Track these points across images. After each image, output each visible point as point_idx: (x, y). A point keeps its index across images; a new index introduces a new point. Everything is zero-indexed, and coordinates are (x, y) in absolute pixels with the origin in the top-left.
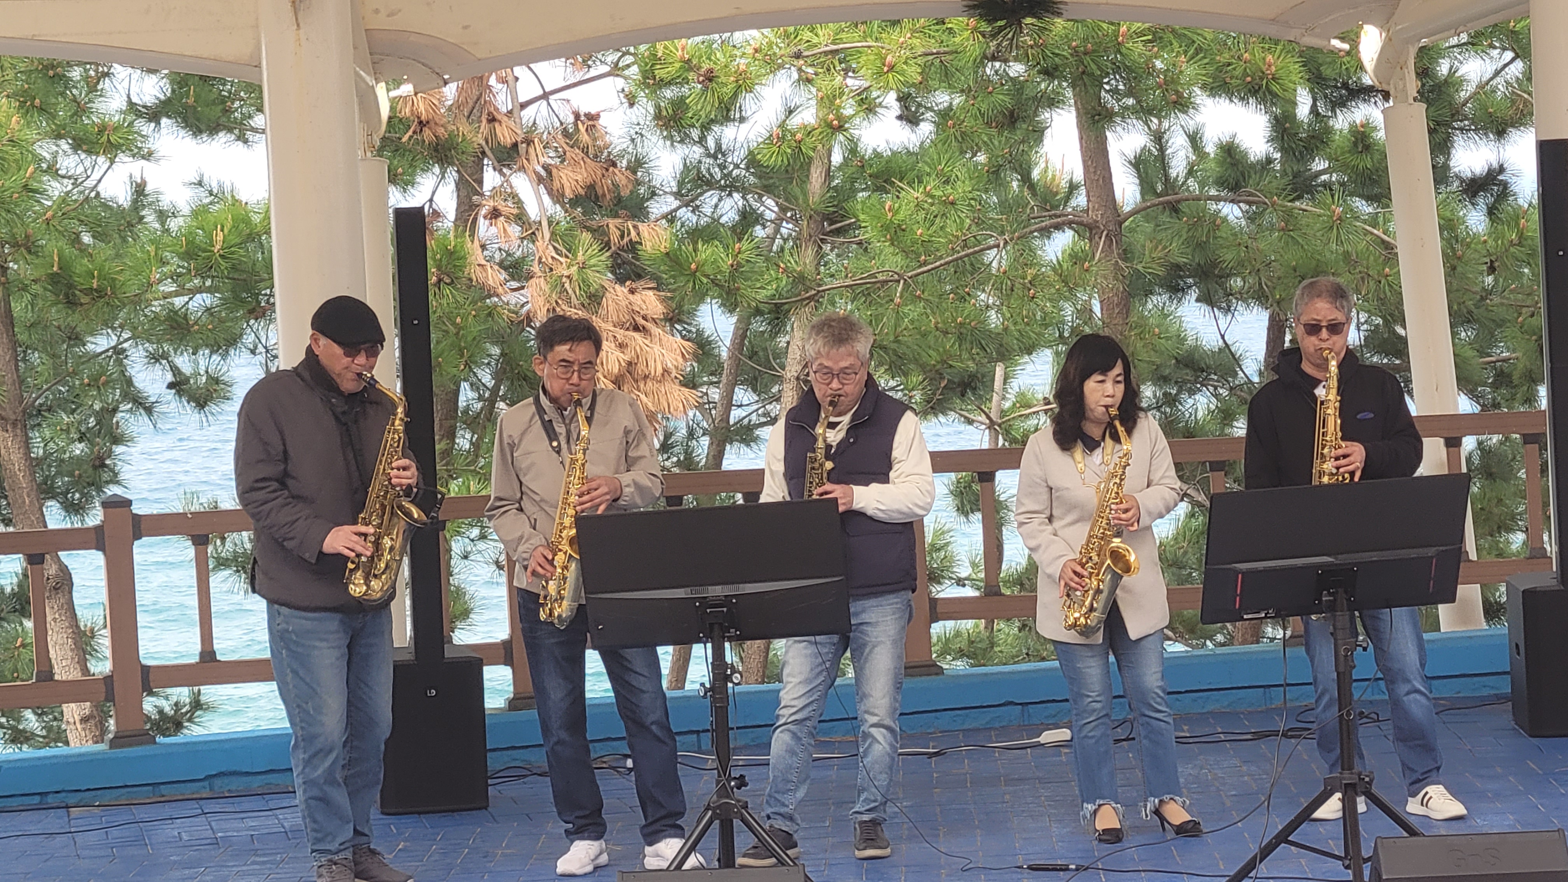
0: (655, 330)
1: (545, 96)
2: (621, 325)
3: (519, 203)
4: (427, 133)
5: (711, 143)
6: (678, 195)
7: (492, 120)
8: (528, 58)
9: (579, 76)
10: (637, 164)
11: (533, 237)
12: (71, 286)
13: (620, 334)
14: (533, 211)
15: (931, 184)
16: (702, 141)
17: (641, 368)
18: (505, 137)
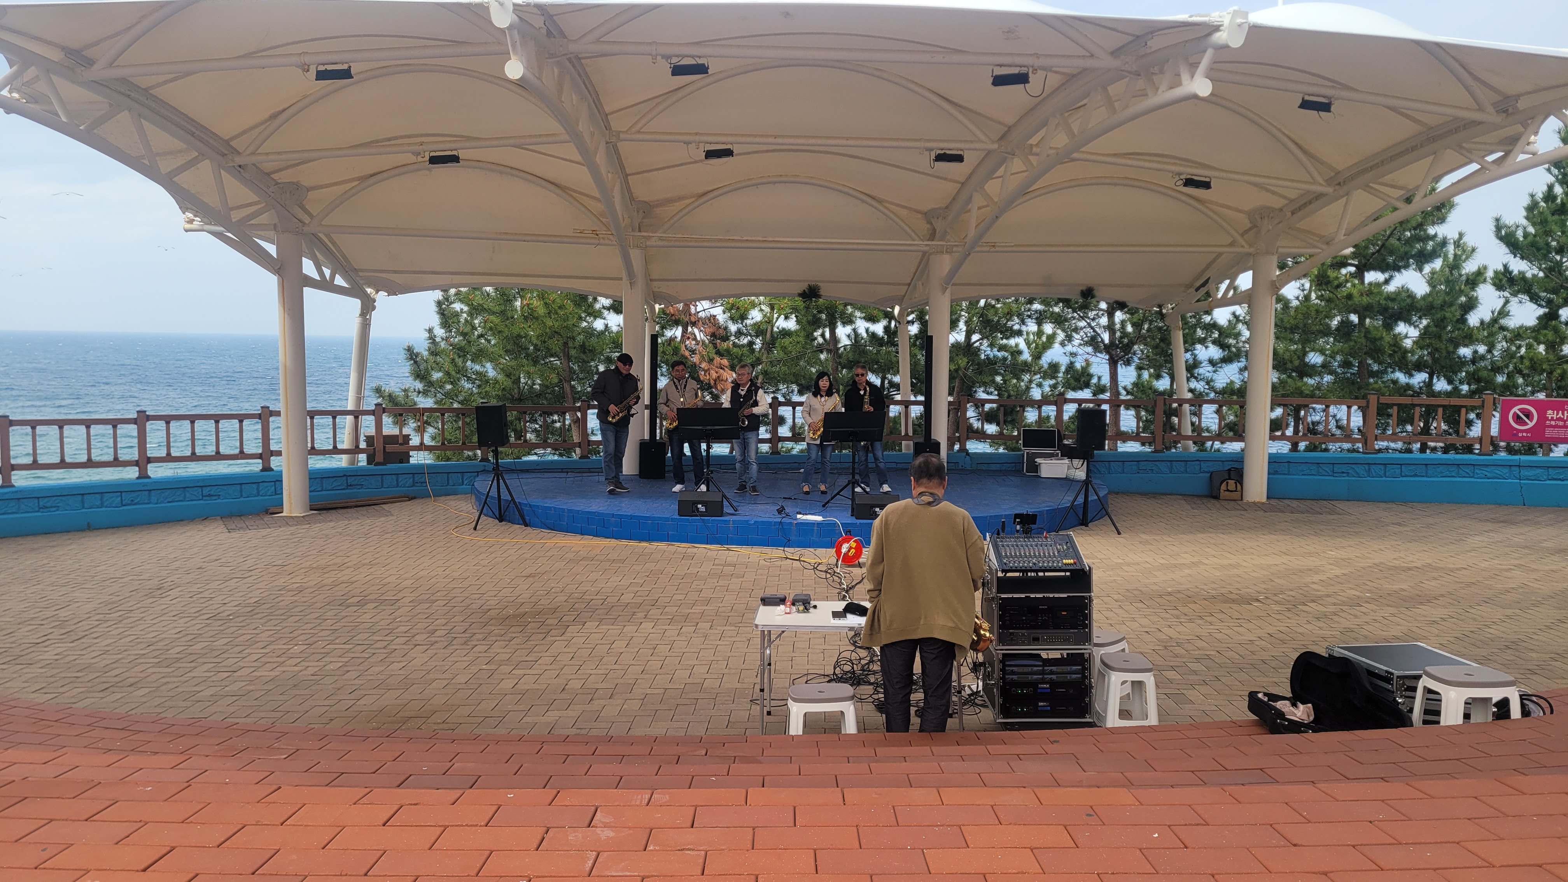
0: (726, 369)
1: (704, 310)
2: (717, 367)
3: (695, 336)
4: (673, 317)
5: (744, 324)
6: (735, 336)
7: (690, 315)
8: (699, 300)
9: (713, 306)
10: (726, 328)
11: (698, 344)
12: (585, 348)
13: (717, 369)
14: (699, 338)
15: (794, 338)
16: (742, 323)
17: (721, 378)
18: (693, 319)
